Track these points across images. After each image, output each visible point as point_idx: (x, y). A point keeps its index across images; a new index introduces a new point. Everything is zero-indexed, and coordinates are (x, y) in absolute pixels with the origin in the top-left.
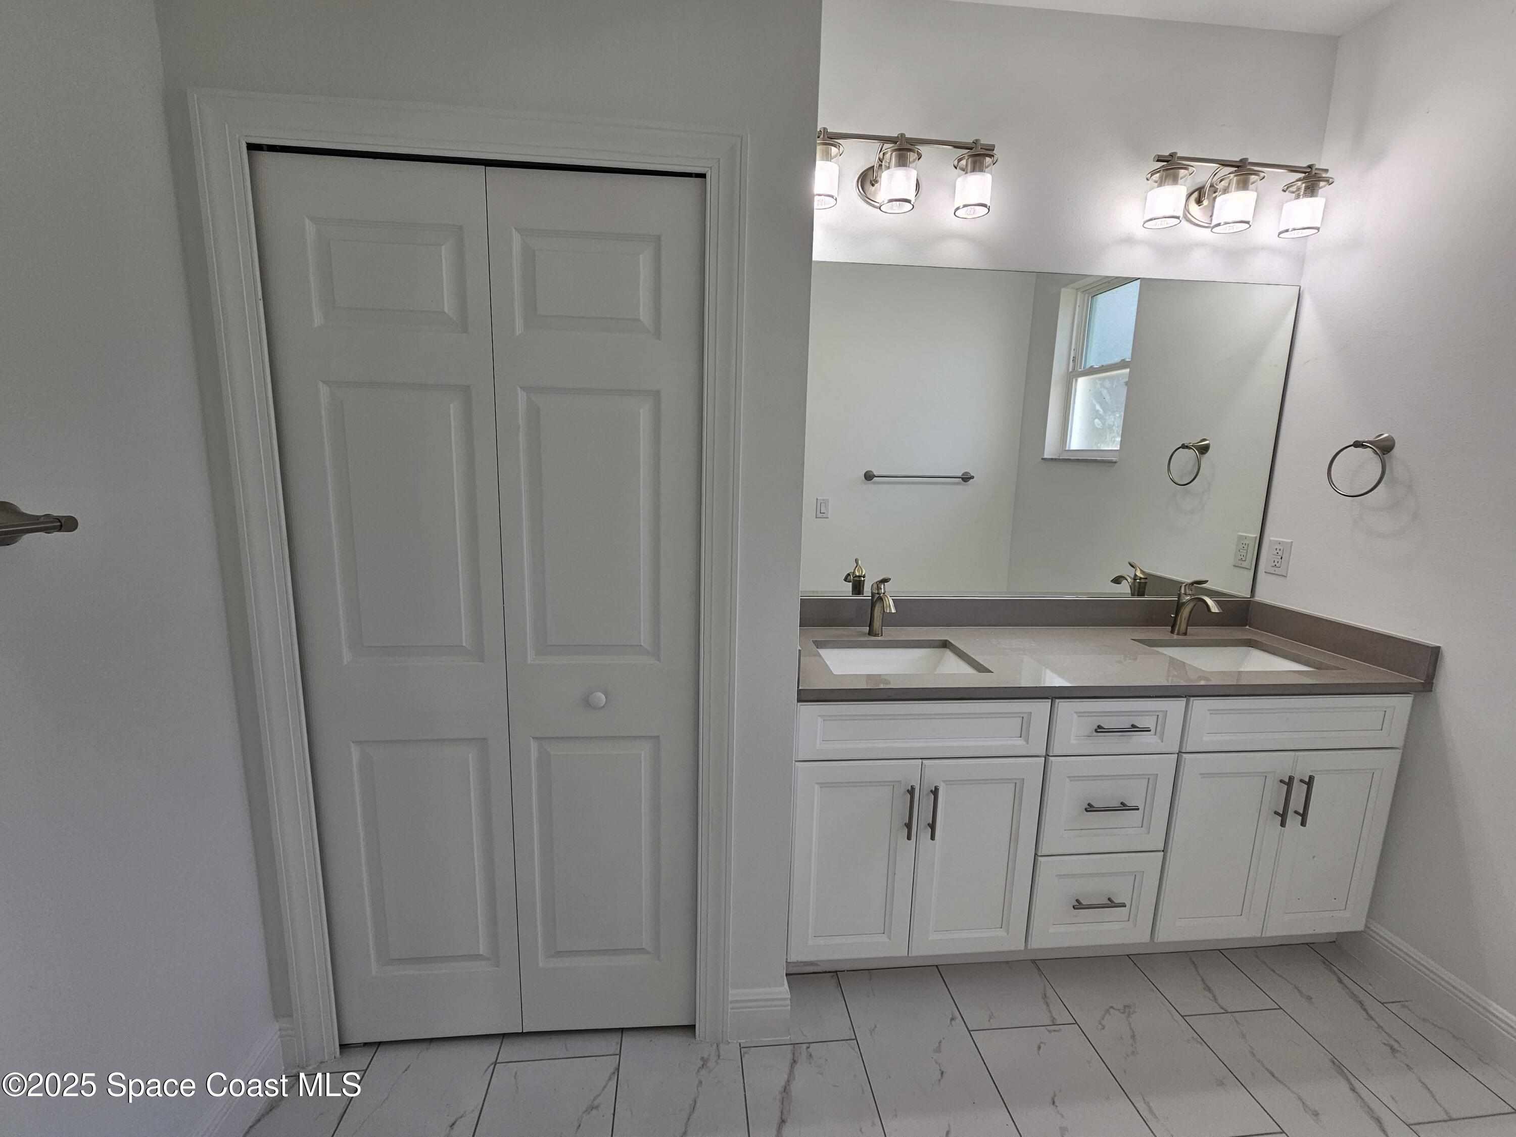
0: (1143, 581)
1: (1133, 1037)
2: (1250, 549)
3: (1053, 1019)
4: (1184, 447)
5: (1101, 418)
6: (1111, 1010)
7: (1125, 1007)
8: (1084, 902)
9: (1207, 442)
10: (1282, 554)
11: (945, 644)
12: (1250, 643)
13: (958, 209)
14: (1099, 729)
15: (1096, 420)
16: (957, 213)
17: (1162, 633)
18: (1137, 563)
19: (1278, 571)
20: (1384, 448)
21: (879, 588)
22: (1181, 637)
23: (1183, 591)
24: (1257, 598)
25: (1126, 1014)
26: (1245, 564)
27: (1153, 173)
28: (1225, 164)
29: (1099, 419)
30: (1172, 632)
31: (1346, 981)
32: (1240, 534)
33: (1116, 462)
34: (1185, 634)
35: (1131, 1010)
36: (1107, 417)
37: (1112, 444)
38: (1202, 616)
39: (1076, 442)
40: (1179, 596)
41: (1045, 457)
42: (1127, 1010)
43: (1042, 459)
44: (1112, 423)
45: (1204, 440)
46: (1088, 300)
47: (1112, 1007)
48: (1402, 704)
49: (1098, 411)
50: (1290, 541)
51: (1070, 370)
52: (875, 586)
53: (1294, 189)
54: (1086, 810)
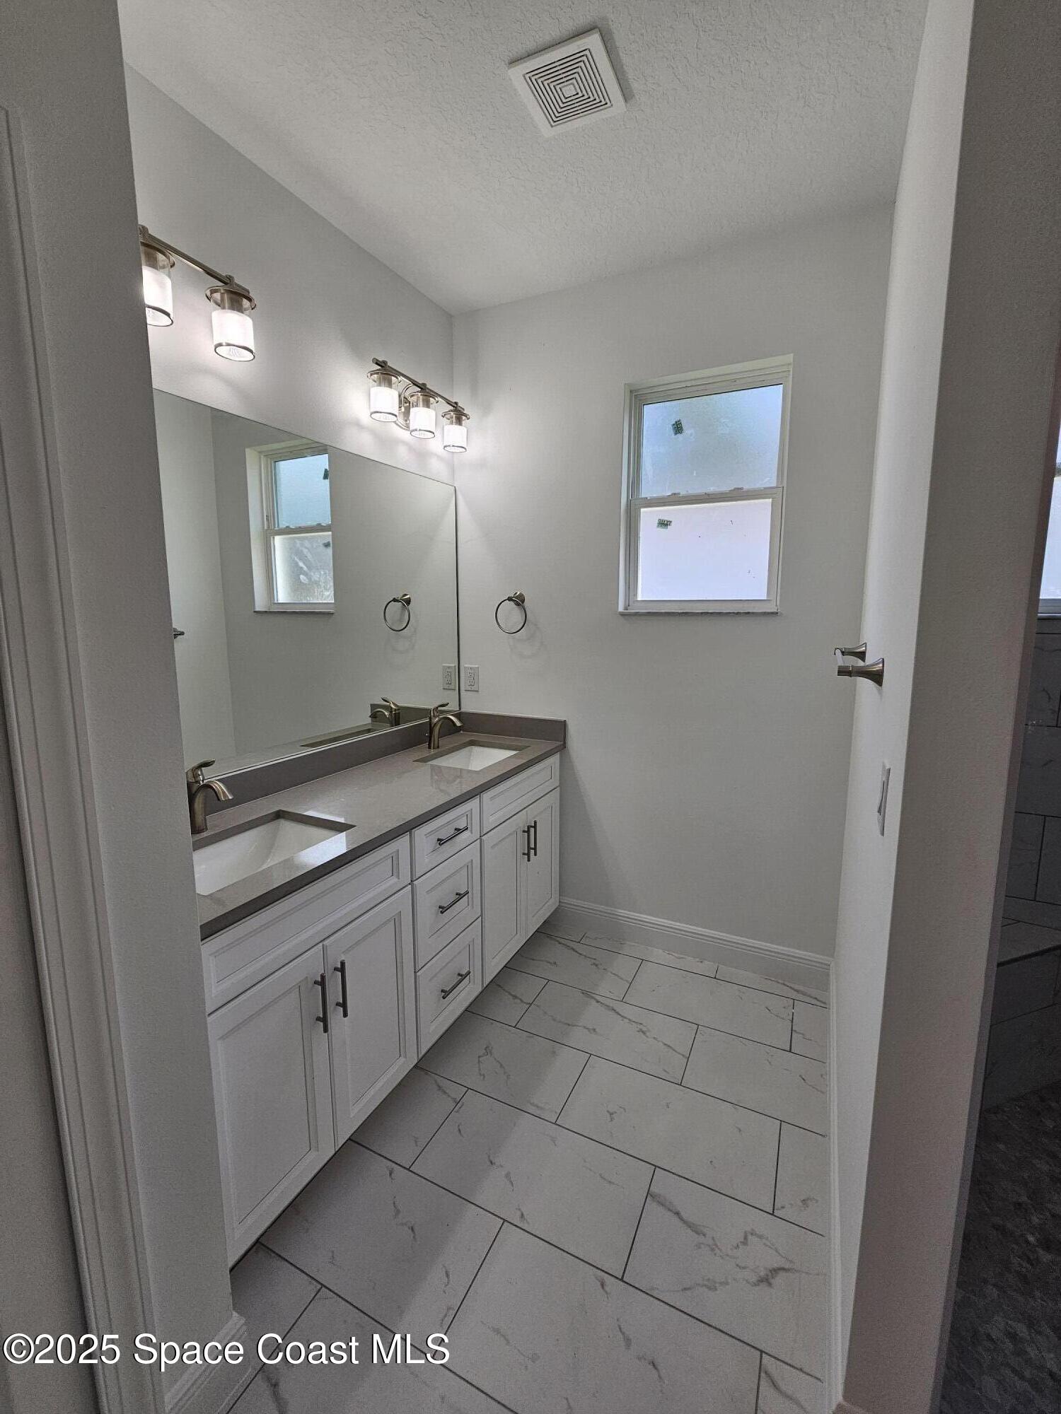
0: (397, 712)
1: (501, 1066)
2: (453, 673)
3: (454, 1099)
4: (395, 600)
5: (306, 574)
6: (481, 1059)
7: (485, 1049)
8: (447, 989)
9: (408, 596)
10: (474, 674)
11: (279, 815)
12: (473, 743)
13: (220, 345)
14: (441, 842)
15: (302, 577)
16: (218, 350)
17: (423, 751)
18: (389, 698)
19: (473, 688)
20: (519, 601)
21: (195, 776)
22: (436, 751)
23: (432, 714)
24: (462, 710)
25: (489, 1055)
26: (452, 687)
27: (372, 373)
28: (415, 384)
29: (303, 574)
30: (430, 748)
31: (562, 941)
32: (444, 665)
33: (333, 614)
34: (438, 747)
35: (490, 1048)
36: (312, 574)
37: (325, 596)
38: (449, 729)
39: (283, 595)
40: (430, 718)
41: (257, 609)
42: (488, 1050)
43: (255, 612)
44: (318, 579)
45: (406, 595)
46: (271, 464)
47: (479, 1057)
48: (554, 760)
49: (302, 568)
50: (477, 666)
51: (266, 528)
52: (190, 775)
53: (448, 416)
54: (442, 912)
